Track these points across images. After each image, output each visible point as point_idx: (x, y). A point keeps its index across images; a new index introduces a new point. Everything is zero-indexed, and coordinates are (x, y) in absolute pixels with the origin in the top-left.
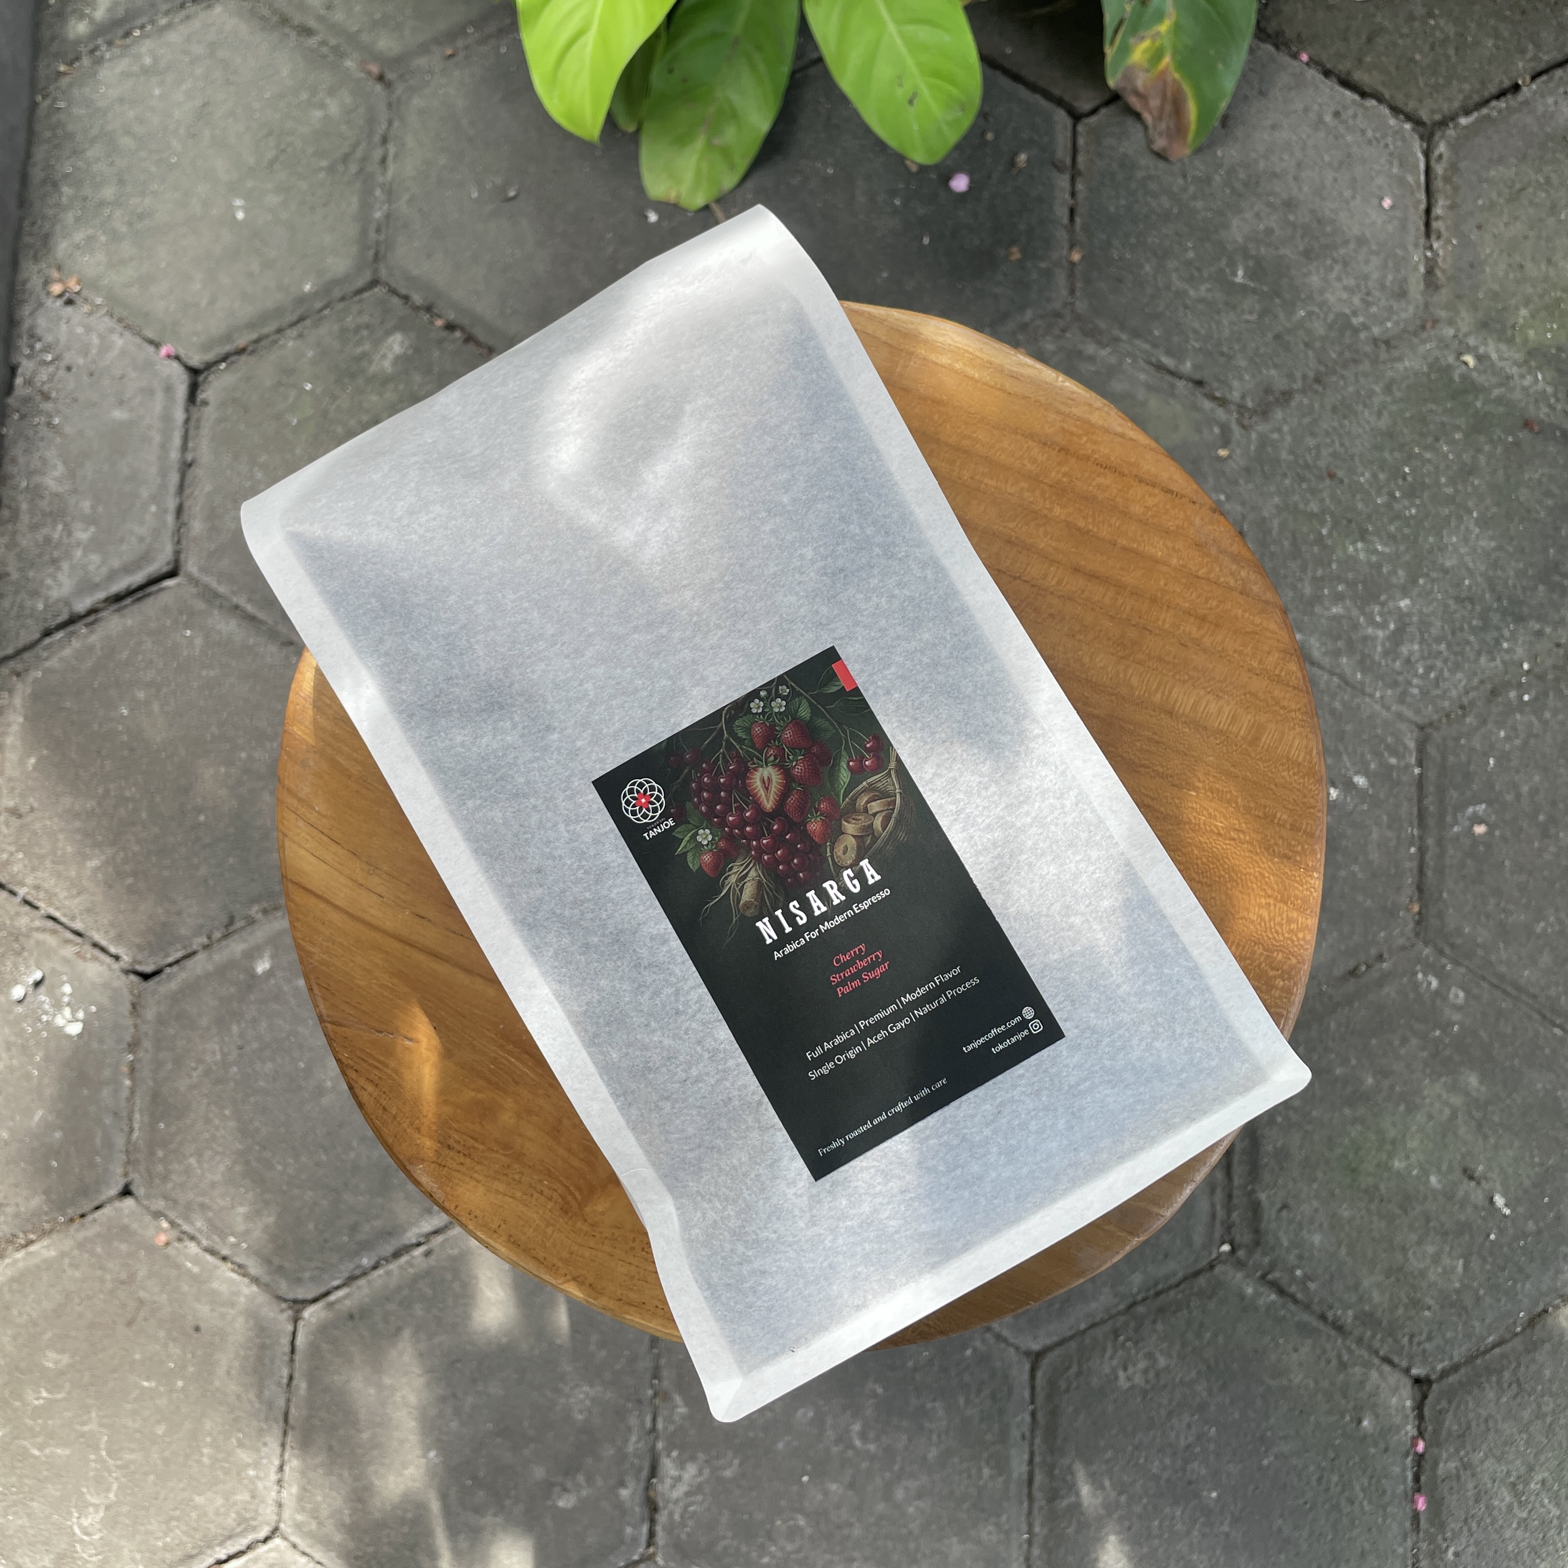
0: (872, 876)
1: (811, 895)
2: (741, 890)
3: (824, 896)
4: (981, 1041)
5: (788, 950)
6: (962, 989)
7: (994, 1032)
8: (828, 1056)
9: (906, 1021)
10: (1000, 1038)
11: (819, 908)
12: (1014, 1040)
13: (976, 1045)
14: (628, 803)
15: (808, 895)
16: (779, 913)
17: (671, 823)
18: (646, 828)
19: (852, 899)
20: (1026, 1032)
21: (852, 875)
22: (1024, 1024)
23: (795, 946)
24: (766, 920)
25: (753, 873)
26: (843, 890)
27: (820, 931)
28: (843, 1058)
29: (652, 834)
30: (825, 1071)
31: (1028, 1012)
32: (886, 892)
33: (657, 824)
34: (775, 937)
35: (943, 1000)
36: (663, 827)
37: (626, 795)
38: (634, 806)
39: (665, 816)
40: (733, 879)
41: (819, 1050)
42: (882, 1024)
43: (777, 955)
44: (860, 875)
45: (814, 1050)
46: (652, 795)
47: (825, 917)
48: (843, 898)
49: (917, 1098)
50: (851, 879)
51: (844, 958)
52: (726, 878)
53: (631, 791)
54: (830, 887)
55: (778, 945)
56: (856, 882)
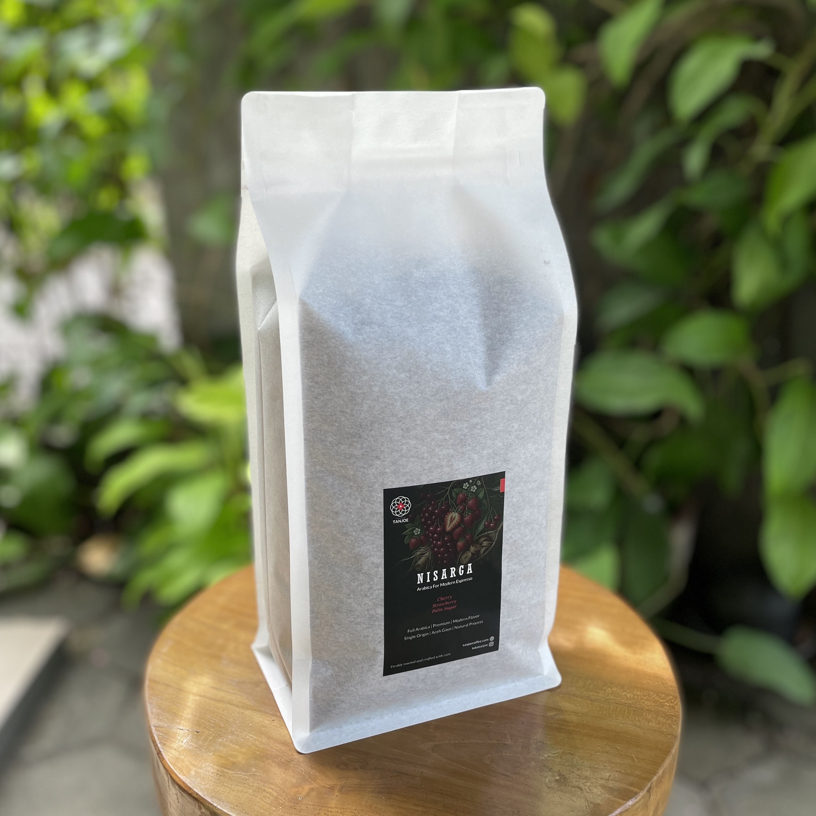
0: (470, 570)
1: (444, 570)
2: (419, 559)
3: (448, 573)
4: (470, 644)
5: (424, 588)
6: (476, 623)
7: (477, 642)
8: (415, 633)
9: (450, 629)
10: (477, 645)
11: (444, 577)
12: (481, 646)
13: (468, 645)
14: (394, 505)
15: (443, 570)
16: (428, 573)
17: (407, 520)
18: (396, 518)
19: (458, 577)
20: (487, 645)
21: (463, 568)
22: (488, 642)
23: (427, 588)
24: (422, 574)
25: (427, 554)
26: (457, 573)
27: (439, 586)
28: (420, 635)
29: (397, 522)
30: (411, 638)
31: (492, 638)
32: (471, 579)
33: (401, 519)
34: (422, 582)
35: (467, 625)
36: (403, 521)
37: (395, 501)
38: (396, 507)
39: (406, 517)
40: (419, 553)
41: (414, 630)
42: (441, 628)
43: (419, 589)
44: (465, 569)
45: (411, 629)
46: (405, 506)
47: (445, 581)
48: (455, 576)
49: (436, 657)
50: (462, 569)
51: (442, 599)
52: (416, 552)
53: (398, 500)
54: (453, 570)
55: (421, 585)
56: (463, 571)
